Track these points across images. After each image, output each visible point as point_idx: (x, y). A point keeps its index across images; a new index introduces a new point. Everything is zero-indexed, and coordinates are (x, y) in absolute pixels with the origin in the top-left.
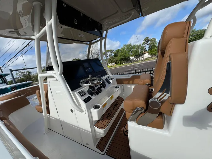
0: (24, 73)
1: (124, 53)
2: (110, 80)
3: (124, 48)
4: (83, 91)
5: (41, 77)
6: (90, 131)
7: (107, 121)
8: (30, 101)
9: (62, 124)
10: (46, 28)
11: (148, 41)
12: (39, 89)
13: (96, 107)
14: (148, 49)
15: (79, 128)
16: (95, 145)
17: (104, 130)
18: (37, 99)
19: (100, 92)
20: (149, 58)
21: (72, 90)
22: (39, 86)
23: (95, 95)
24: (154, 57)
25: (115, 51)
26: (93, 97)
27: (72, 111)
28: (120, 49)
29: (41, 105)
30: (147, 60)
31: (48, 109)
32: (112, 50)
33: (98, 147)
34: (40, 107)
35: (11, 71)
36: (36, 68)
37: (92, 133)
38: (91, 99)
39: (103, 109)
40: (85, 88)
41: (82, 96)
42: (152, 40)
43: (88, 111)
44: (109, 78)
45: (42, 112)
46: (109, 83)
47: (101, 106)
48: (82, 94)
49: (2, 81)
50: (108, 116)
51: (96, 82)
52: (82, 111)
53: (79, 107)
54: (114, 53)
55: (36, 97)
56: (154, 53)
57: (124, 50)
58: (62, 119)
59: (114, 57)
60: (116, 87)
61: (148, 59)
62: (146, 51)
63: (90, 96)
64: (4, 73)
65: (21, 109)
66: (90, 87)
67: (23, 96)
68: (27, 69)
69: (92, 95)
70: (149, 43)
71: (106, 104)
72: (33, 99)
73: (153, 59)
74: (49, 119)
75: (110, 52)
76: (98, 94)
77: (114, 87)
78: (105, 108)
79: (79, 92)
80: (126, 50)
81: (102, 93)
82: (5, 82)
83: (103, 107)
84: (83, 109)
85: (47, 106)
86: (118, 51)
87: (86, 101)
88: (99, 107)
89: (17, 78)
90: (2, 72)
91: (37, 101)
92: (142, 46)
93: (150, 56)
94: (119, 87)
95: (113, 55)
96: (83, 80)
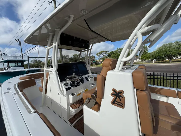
0: (37, 61)
1: (116, 55)
2: (89, 78)
3: (118, 50)
4: (67, 83)
5: (46, 70)
6: (67, 109)
7: (79, 105)
8: (37, 82)
9: (52, 102)
10: (53, 46)
12: (43, 77)
13: (73, 95)
14: (139, 54)
15: (61, 106)
16: (68, 119)
17: (75, 110)
18: (41, 83)
19: (78, 86)
20: (140, 62)
21: (61, 82)
22: (44, 73)
23: (74, 87)
24: (144, 62)
25: (109, 52)
26: (72, 88)
27: (59, 94)
28: (114, 51)
29: (42, 87)
30: (137, 63)
31: (46, 90)
32: (107, 51)
33: (70, 121)
34: (42, 88)
35: (29, 57)
36: (45, 58)
37: (67, 110)
38: (71, 89)
39: (77, 97)
40: (69, 81)
41: (65, 86)
43: (67, 96)
44: (89, 76)
45: (42, 92)
46: (88, 80)
47: (76, 94)
48: (66, 85)
50: (81, 102)
51: (76, 79)
52: (64, 95)
53: (63, 92)
54: (108, 54)
55: (41, 81)
56: (145, 58)
57: (117, 52)
58: (52, 98)
59: (108, 57)
60: (93, 84)
63: (71, 87)
64: (24, 59)
65: (30, 87)
66: (72, 82)
67: (33, 79)
68: (39, 58)
69: (72, 87)
71: (80, 94)
72: (38, 82)
73: (143, 63)
74: (45, 97)
75: (104, 53)
76: (76, 86)
77: (91, 84)
78: (79, 96)
79: (64, 83)
80: (119, 53)
81: (79, 86)
82: (23, 65)
83: (78, 95)
84: (65, 94)
85: (46, 88)
86: (112, 53)
87: (67, 89)
88: (75, 94)
89: (31, 63)
90: (23, 59)
91: (41, 84)
94: (94, 84)
95: (107, 55)
96: (68, 76)
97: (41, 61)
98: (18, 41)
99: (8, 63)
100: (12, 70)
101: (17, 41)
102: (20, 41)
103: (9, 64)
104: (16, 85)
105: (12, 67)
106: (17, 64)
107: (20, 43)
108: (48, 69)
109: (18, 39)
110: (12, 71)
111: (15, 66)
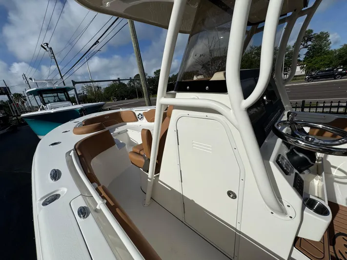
0: (92, 87)
11: (310, 39)
14: (304, 56)
20: (301, 76)
35: (74, 83)
38: (303, 182)
42: (318, 36)
49: (66, 97)
61: (297, 78)
62: (299, 61)
64: (67, 85)
70: (309, 43)
79: (277, 162)
82: (69, 99)
84: (288, 209)
92: (291, 50)
93: (304, 73)
97: (101, 88)
98: (47, 49)
99: (42, 96)
100: (51, 109)
101: (45, 49)
102: (51, 49)
103: (43, 98)
104: (72, 154)
105: (49, 102)
106: (58, 96)
107: (53, 53)
108: (169, 101)
109: (47, 44)
110: (52, 111)
111: (55, 101)
